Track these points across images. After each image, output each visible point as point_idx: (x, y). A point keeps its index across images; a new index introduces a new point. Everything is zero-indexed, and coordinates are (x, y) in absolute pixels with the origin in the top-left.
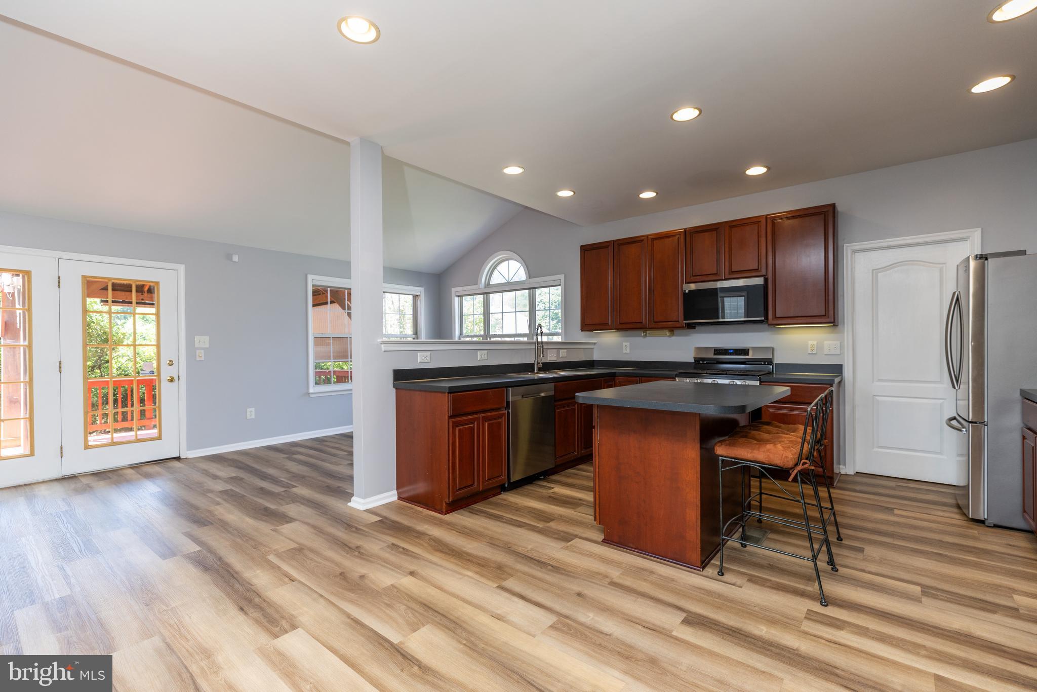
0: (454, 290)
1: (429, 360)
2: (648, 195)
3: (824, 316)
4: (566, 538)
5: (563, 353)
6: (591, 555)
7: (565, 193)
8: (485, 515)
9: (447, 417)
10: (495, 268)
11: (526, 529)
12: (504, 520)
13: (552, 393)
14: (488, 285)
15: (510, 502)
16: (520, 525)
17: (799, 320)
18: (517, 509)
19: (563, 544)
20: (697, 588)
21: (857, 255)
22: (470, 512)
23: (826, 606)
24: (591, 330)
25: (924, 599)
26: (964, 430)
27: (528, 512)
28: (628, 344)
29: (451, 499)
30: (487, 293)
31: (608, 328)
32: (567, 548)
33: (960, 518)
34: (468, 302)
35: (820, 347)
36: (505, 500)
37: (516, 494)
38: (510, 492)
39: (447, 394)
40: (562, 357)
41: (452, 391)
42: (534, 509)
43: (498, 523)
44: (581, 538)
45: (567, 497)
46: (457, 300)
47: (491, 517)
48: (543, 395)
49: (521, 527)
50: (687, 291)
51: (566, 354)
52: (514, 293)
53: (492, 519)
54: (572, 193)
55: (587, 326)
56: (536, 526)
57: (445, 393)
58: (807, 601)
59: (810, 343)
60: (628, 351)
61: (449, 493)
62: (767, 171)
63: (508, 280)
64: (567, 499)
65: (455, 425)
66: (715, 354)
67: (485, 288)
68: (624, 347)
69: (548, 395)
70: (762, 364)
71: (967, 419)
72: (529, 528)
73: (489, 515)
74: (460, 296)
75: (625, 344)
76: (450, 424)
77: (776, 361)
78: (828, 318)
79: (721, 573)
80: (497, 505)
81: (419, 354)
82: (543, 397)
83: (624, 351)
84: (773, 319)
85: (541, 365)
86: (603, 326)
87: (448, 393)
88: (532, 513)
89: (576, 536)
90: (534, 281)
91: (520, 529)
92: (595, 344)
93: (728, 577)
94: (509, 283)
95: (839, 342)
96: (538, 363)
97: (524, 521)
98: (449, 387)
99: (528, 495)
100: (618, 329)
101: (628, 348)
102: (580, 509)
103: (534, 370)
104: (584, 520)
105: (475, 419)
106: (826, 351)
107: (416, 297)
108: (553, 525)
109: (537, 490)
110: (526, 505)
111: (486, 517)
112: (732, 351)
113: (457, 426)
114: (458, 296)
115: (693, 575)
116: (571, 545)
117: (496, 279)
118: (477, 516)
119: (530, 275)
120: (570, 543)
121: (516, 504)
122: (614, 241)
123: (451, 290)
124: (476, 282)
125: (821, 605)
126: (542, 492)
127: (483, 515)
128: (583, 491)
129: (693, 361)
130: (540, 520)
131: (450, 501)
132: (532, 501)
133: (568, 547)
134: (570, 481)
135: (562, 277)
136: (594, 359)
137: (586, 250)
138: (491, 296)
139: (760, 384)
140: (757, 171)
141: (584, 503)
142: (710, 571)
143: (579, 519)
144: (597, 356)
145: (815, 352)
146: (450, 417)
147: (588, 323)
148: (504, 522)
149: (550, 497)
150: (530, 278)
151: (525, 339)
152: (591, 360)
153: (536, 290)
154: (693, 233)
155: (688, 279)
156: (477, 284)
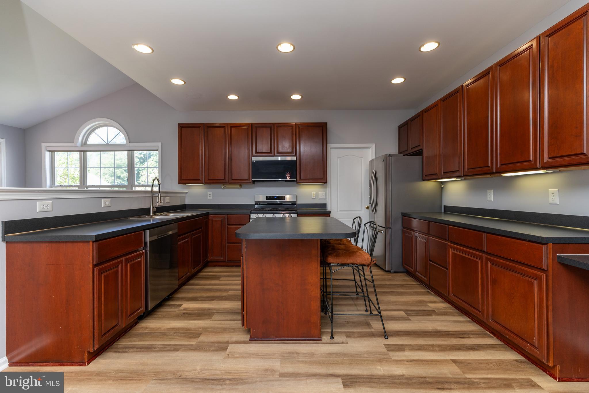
0: (44, 145)
1: (50, 208)
2: (233, 97)
3: (322, 179)
4: (222, 347)
5: (167, 200)
6: (250, 356)
7: (178, 82)
8: (135, 349)
9: (91, 266)
10: (93, 131)
11: (183, 351)
12: (157, 349)
13: (176, 231)
14: (84, 145)
15: (151, 328)
16: (176, 349)
17: (307, 181)
18: (163, 334)
19: (223, 354)
20: (329, 354)
21: (331, 150)
22: (116, 352)
23: (387, 339)
24: (185, 184)
25: (410, 318)
26: (382, 232)
27: (175, 333)
28: (211, 193)
29: (96, 347)
30: (84, 151)
31: (199, 182)
32: (228, 357)
33: (381, 271)
34: (60, 157)
35: (317, 195)
36: (147, 328)
37: (153, 320)
38: (147, 318)
39: (91, 243)
40: (167, 203)
41: (98, 239)
42: (178, 329)
43: (153, 354)
44: (233, 343)
45: (198, 309)
46: (48, 155)
47: (142, 350)
48: (170, 233)
49: (178, 351)
50: (254, 161)
51: (169, 201)
52: (112, 153)
53: (143, 351)
54: (183, 83)
55: (182, 180)
56: (190, 345)
57: (88, 242)
58: (378, 339)
59: (313, 193)
60: (211, 198)
61: (94, 341)
62: (301, 98)
63: (106, 142)
64: (199, 312)
65: (100, 272)
66: (267, 199)
67: (82, 146)
68: (208, 196)
69: (174, 232)
70: (290, 204)
71: (385, 227)
72: (186, 348)
73: (137, 348)
74: (52, 152)
75: (209, 193)
76: (96, 272)
77: (298, 203)
78: (324, 180)
79: (332, 338)
80: (142, 336)
81: (38, 203)
82: (171, 235)
83: (209, 198)
84: (299, 180)
85: (155, 209)
86: (195, 181)
87: (93, 242)
88: (179, 333)
89: (228, 343)
90: (133, 145)
91: (177, 352)
92: (186, 193)
93: (337, 338)
94: (108, 145)
95: (325, 192)
96: (153, 207)
97: (176, 344)
98: (95, 235)
99: (164, 318)
100: (204, 183)
101: (211, 195)
102: (215, 317)
103: (150, 213)
104: (224, 326)
105: (119, 263)
106: (320, 197)
108: (202, 338)
109: (169, 310)
110: (169, 327)
111: (136, 352)
112: (276, 197)
113: (102, 273)
114: (50, 151)
115: (320, 345)
116: (230, 352)
117: (93, 140)
118: (126, 354)
119: (130, 139)
120: (227, 351)
121: (158, 329)
122: (204, 124)
123: (41, 145)
124: (72, 139)
125: (386, 338)
126: (175, 311)
127: (131, 350)
128: (207, 302)
129: (254, 203)
130: (191, 338)
131: (95, 349)
132: (171, 322)
133: (228, 355)
134: (191, 295)
135: (160, 144)
136: (186, 204)
137: (182, 127)
138: (88, 153)
139: (298, 216)
140: (296, 97)
141: (214, 311)
142: (326, 338)
143: (220, 326)
144: (188, 202)
145: (315, 198)
146: (94, 266)
147: (184, 179)
148: (158, 351)
149: (184, 313)
150: (130, 143)
152: (184, 204)
153: (135, 152)
154: (256, 127)
155: (254, 154)
156: (73, 142)
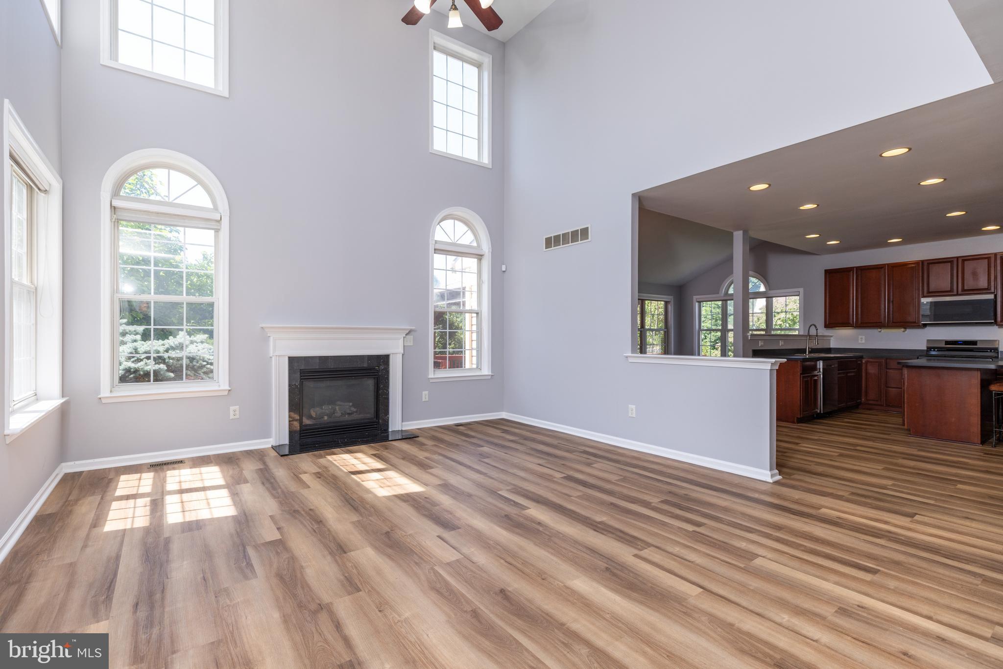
0: (695, 297)
2: (895, 240)
14: (726, 295)
24: (832, 327)
28: (863, 337)
30: (726, 300)
31: (849, 326)
34: (707, 306)
46: (697, 304)
50: (924, 303)
55: (829, 324)
60: (864, 341)
62: (999, 228)
66: (946, 344)
67: (724, 296)
68: (860, 339)
70: (988, 351)
74: (700, 302)
75: (861, 337)
77: (1000, 349)
83: (860, 342)
84: (1001, 322)
86: (844, 325)
90: (773, 292)
92: (832, 337)
96: (809, 348)
100: (855, 327)
101: (864, 339)
103: (806, 353)
107: (666, 303)
112: (962, 341)
114: (698, 302)
119: (769, 288)
122: (856, 267)
123: (693, 298)
124: (716, 291)
129: (926, 349)
135: (801, 289)
136: (831, 347)
137: (831, 273)
138: (729, 302)
140: (991, 228)
144: (833, 345)
146: (801, 374)
147: (832, 322)
150: (768, 290)
151: (763, 333)
152: (828, 347)
153: (774, 298)
154: (929, 264)
155: (925, 294)
156: (718, 293)
